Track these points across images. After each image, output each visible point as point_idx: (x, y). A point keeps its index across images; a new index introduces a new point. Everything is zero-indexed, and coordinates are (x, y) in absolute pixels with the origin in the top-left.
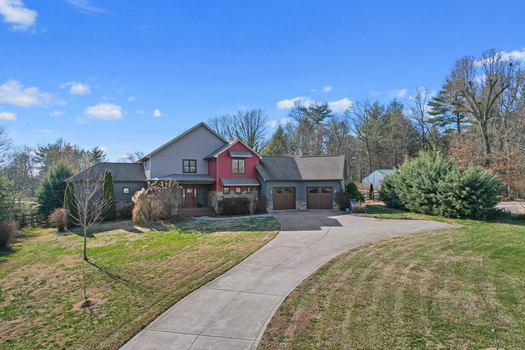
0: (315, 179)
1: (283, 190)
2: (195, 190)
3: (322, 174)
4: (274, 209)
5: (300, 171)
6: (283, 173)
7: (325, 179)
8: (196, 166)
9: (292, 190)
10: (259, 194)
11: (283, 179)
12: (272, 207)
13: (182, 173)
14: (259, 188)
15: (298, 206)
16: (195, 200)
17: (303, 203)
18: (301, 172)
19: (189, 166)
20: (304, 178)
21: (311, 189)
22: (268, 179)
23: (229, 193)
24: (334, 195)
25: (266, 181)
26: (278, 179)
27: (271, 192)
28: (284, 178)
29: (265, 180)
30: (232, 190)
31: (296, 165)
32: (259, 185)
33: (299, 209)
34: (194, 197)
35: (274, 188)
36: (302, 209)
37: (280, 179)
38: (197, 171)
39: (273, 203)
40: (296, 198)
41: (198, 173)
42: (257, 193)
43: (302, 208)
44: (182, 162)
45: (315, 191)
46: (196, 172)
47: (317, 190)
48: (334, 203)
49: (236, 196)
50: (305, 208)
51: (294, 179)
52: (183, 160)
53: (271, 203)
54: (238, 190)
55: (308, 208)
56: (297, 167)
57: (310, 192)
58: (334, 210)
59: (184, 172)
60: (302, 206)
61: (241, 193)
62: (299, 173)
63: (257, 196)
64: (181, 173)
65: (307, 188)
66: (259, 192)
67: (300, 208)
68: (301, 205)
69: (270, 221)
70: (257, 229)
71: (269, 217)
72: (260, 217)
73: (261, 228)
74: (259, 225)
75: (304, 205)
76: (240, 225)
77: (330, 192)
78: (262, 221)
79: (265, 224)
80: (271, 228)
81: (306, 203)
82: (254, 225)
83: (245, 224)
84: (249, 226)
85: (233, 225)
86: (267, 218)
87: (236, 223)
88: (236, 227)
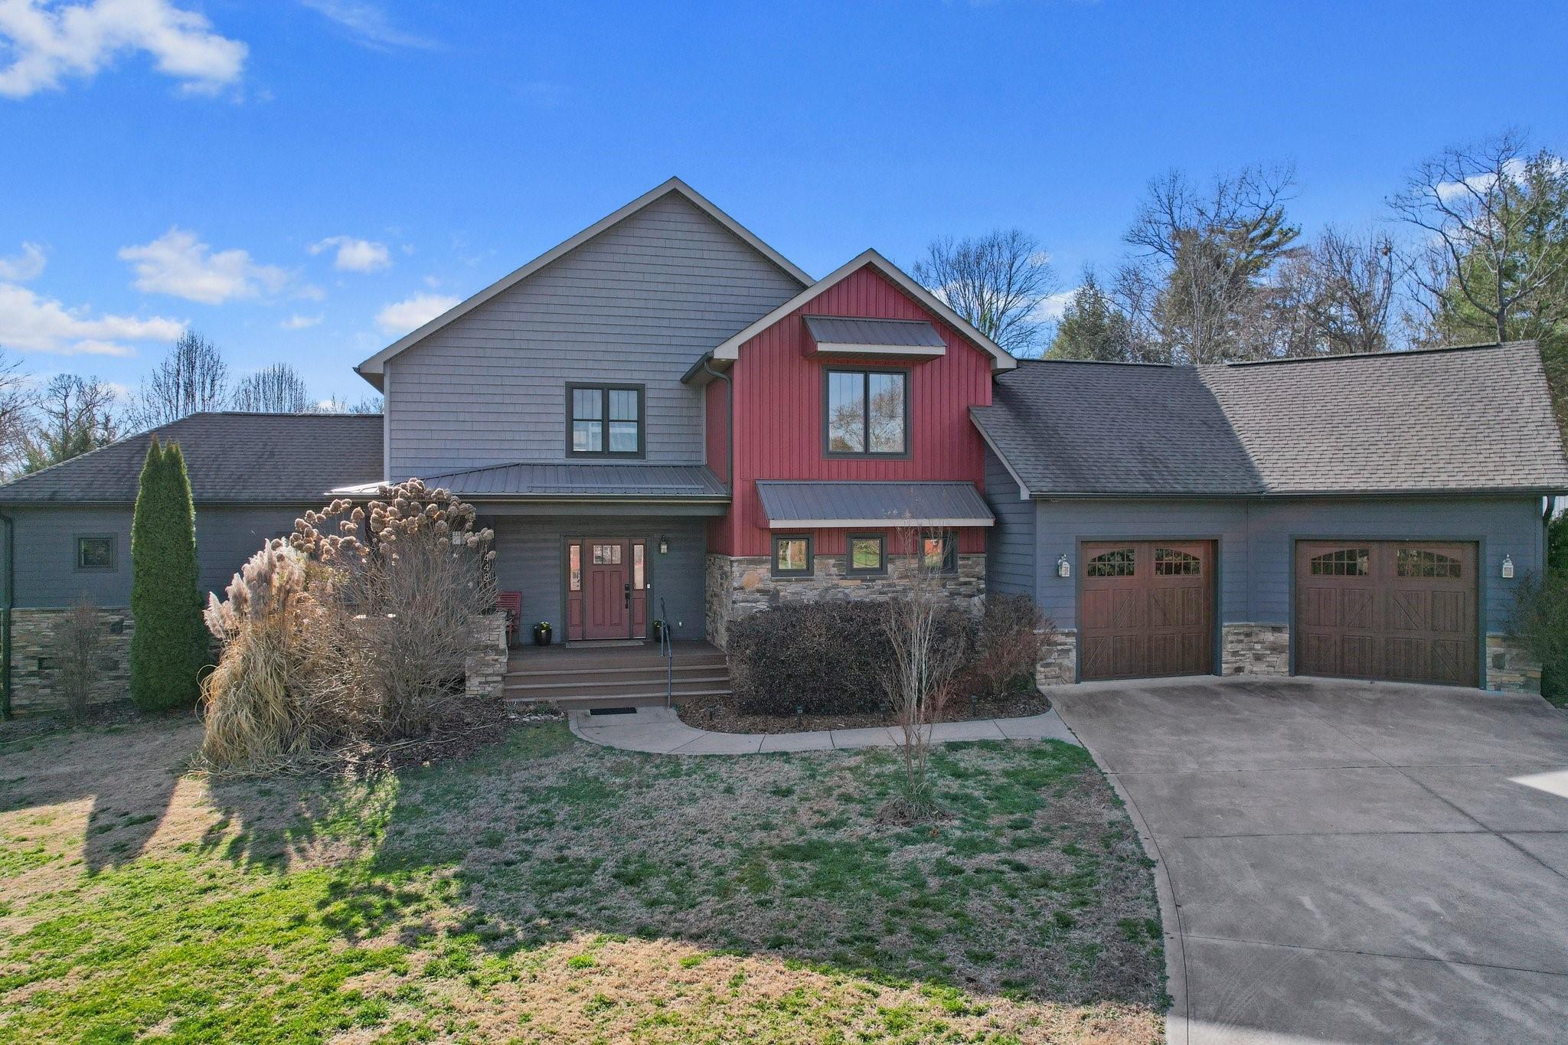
0: (1357, 484)
1: (1144, 560)
2: (639, 550)
3: (1397, 456)
4: (1082, 675)
5: (1243, 438)
6: (1142, 449)
7: (1424, 484)
8: (641, 423)
9: (1199, 553)
10: (992, 577)
11: (1142, 486)
12: (1071, 661)
13: (562, 455)
14: (991, 541)
15: (1235, 653)
16: (639, 607)
17: (1269, 637)
18: (1254, 448)
19: (606, 421)
20: (1275, 481)
21: (1316, 552)
22: (1046, 486)
23: (809, 571)
24: (1492, 593)
25: (1034, 500)
26: (1113, 485)
27: (1065, 570)
28: (1149, 478)
29: (1025, 495)
30: (830, 555)
31: (1218, 407)
32: (989, 522)
33: (1242, 678)
34: (630, 586)
35: (1085, 543)
36: (1258, 672)
37: (1122, 488)
38: (649, 448)
39: (1080, 638)
40: (1224, 608)
41: (652, 459)
42: (981, 570)
43: (1260, 667)
44: (562, 400)
45: (1348, 562)
46: (640, 453)
47: (1364, 554)
48: (1492, 649)
49: (854, 590)
50: (1277, 669)
51: (1215, 487)
52: (571, 387)
53: (1061, 639)
54: (865, 557)
55: (1297, 668)
56: (1224, 421)
57: (1315, 569)
58: (1490, 692)
59: (570, 452)
60: (1258, 658)
61: (882, 569)
62: (1240, 450)
63: (980, 591)
64: (560, 457)
65: (1298, 542)
66: (990, 565)
67: (1248, 667)
69: (1059, 795)
70: (931, 937)
71: (1049, 748)
72: (986, 745)
73: (974, 904)
74: (970, 847)
75: (1275, 649)
76: (815, 835)
77: (1456, 570)
78: (998, 789)
79: (1019, 844)
80: (1066, 923)
81: (1285, 637)
82: (924, 854)
83: (860, 831)
84: (886, 852)
85: (767, 827)
86: (1038, 754)
87: (802, 809)
88: (773, 866)
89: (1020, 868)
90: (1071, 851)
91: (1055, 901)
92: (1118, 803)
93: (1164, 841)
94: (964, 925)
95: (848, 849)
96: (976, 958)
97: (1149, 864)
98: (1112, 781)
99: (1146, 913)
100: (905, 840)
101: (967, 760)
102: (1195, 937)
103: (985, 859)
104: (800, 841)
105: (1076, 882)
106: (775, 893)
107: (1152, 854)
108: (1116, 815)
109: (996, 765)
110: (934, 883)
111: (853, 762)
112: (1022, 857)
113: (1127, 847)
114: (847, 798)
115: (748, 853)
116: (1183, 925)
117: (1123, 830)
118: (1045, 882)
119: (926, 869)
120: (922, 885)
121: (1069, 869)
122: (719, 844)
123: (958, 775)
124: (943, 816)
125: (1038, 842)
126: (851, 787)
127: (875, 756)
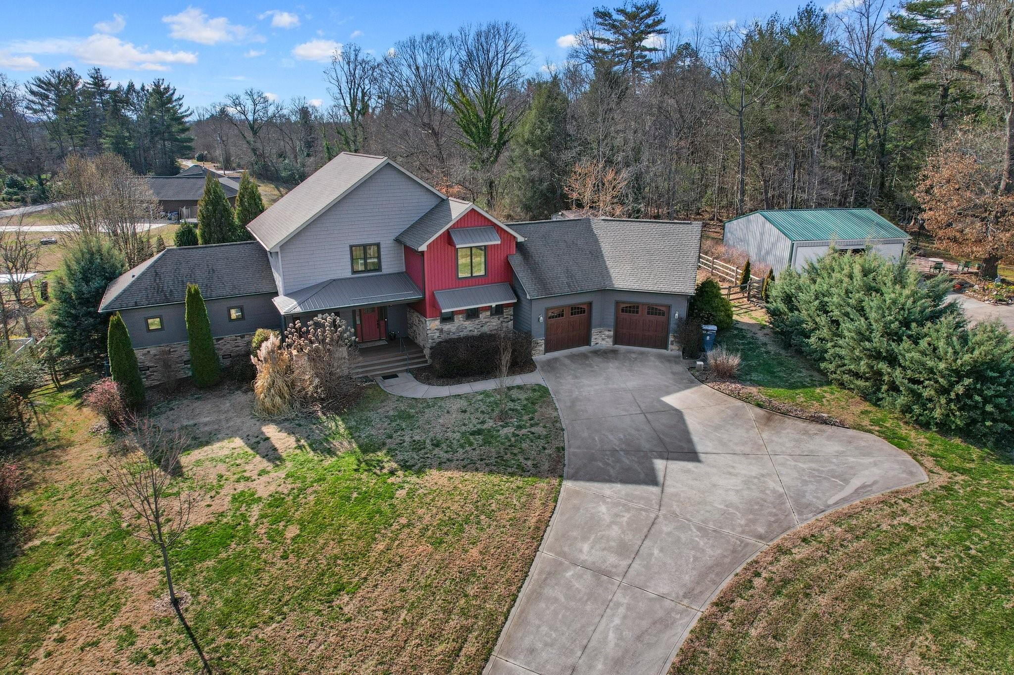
0: (636, 287)
1: (567, 312)
3: (650, 275)
4: (546, 352)
6: (568, 270)
7: (655, 289)
8: (379, 257)
9: (585, 307)
11: (566, 290)
12: (542, 348)
13: (350, 274)
14: (516, 306)
15: (596, 339)
16: (382, 327)
17: (607, 333)
19: (365, 259)
21: (625, 305)
22: (535, 295)
23: (453, 321)
24: (672, 322)
25: (532, 299)
26: (557, 290)
27: (541, 319)
28: (569, 287)
29: (529, 297)
30: (460, 314)
32: (515, 301)
33: (597, 346)
34: (379, 320)
35: (547, 310)
36: (602, 345)
38: (383, 267)
39: (546, 340)
40: (593, 324)
41: (385, 271)
42: (512, 313)
43: (604, 342)
44: (349, 252)
45: (632, 309)
46: (380, 269)
47: (638, 307)
48: (671, 339)
49: (468, 325)
50: (610, 342)
52: (351, 247)
53: (540, 341)
55: (616, 342)
57: (623, 311)
58: (669, 352)
59: (354, 272)
63: (511, 320)
65: (617, 303)
66: (514, 312)
67: (599, 343)
68: (602, 339)
69: (541, 407)
70: (515, 455)
71: (537, 388)
72: (519, 387)
73: (524, 445)
74: (520, 427)
75: (608, 337)
76: (479, 426)
77: (663, 314)
78: (524, 406)
79: (532, 426)
80: (544, 448)
81: (612, 333)
82: (508, 431)
83: (491, 424)
84: (499, 431)
85: (464, 425)
86: (534, 390)
87: (472, 417)
88: (471, 438)
89: (533, 433)
90: (545, 427)
91: (541, 443)
92: (556, 409)
93: (567, 422)
94: (522, 451)
95: (489, 431)
96: (526, 459)
97: (563, 430)
98: (555, 401)
99: (562, 445)
100: (503, 427)
101: (514, 394)
102: (572, 450)
103: (524, 431)
104: (475, 429)
105: (546, 437)
106: (475, 446)
107: (564, 427)
108: (555, 414)
109: (523, 396)
110: (513, 439)
111: (480, 397)
112: (533, 430)
113: (558, 425)
114: (483, 412)
115: (463, 434)
116: (569, 447)
117: (557, 420)
118: (539, 437)
119: (510, 435)
120: (510, 440)
121: (545, 433)
122: (454, 432)
123: (513, 401)
124: (511, 418)
125: (537, 424)
126: (483, 408)
127: (486, 394)
